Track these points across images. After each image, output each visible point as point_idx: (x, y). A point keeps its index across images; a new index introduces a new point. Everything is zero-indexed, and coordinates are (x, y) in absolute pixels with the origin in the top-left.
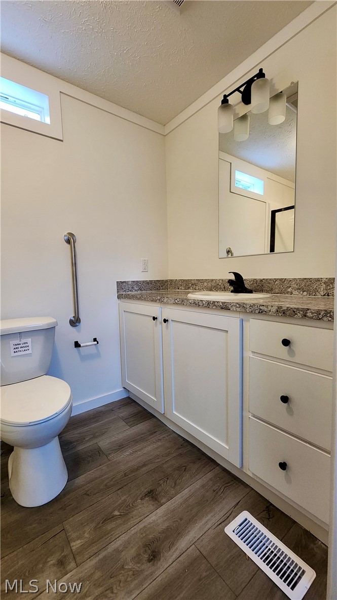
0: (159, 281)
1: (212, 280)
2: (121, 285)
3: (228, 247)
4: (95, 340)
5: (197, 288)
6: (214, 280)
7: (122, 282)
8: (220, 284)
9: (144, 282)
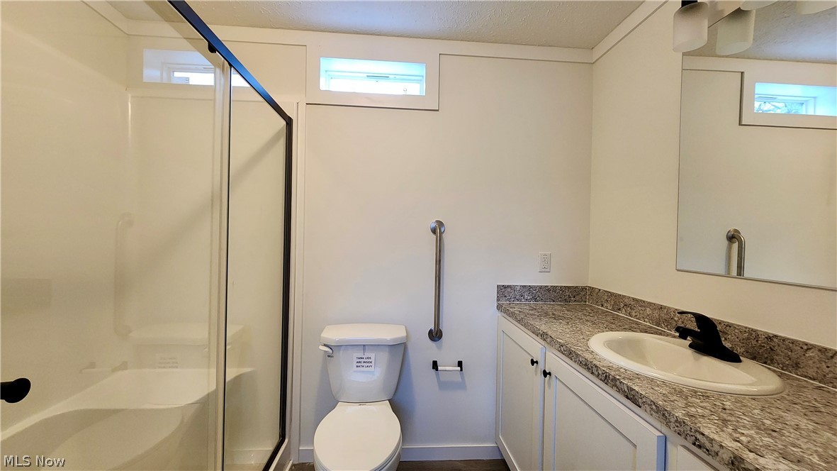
0: (569, 287)
1: (661, 307)
2: (503, 290)
3: (732, 228)
4: (460, 364)
5: (634, 314)
6: (665, 307)
7: (505, 287)
8: (676, 319)
9: (541, 287)
